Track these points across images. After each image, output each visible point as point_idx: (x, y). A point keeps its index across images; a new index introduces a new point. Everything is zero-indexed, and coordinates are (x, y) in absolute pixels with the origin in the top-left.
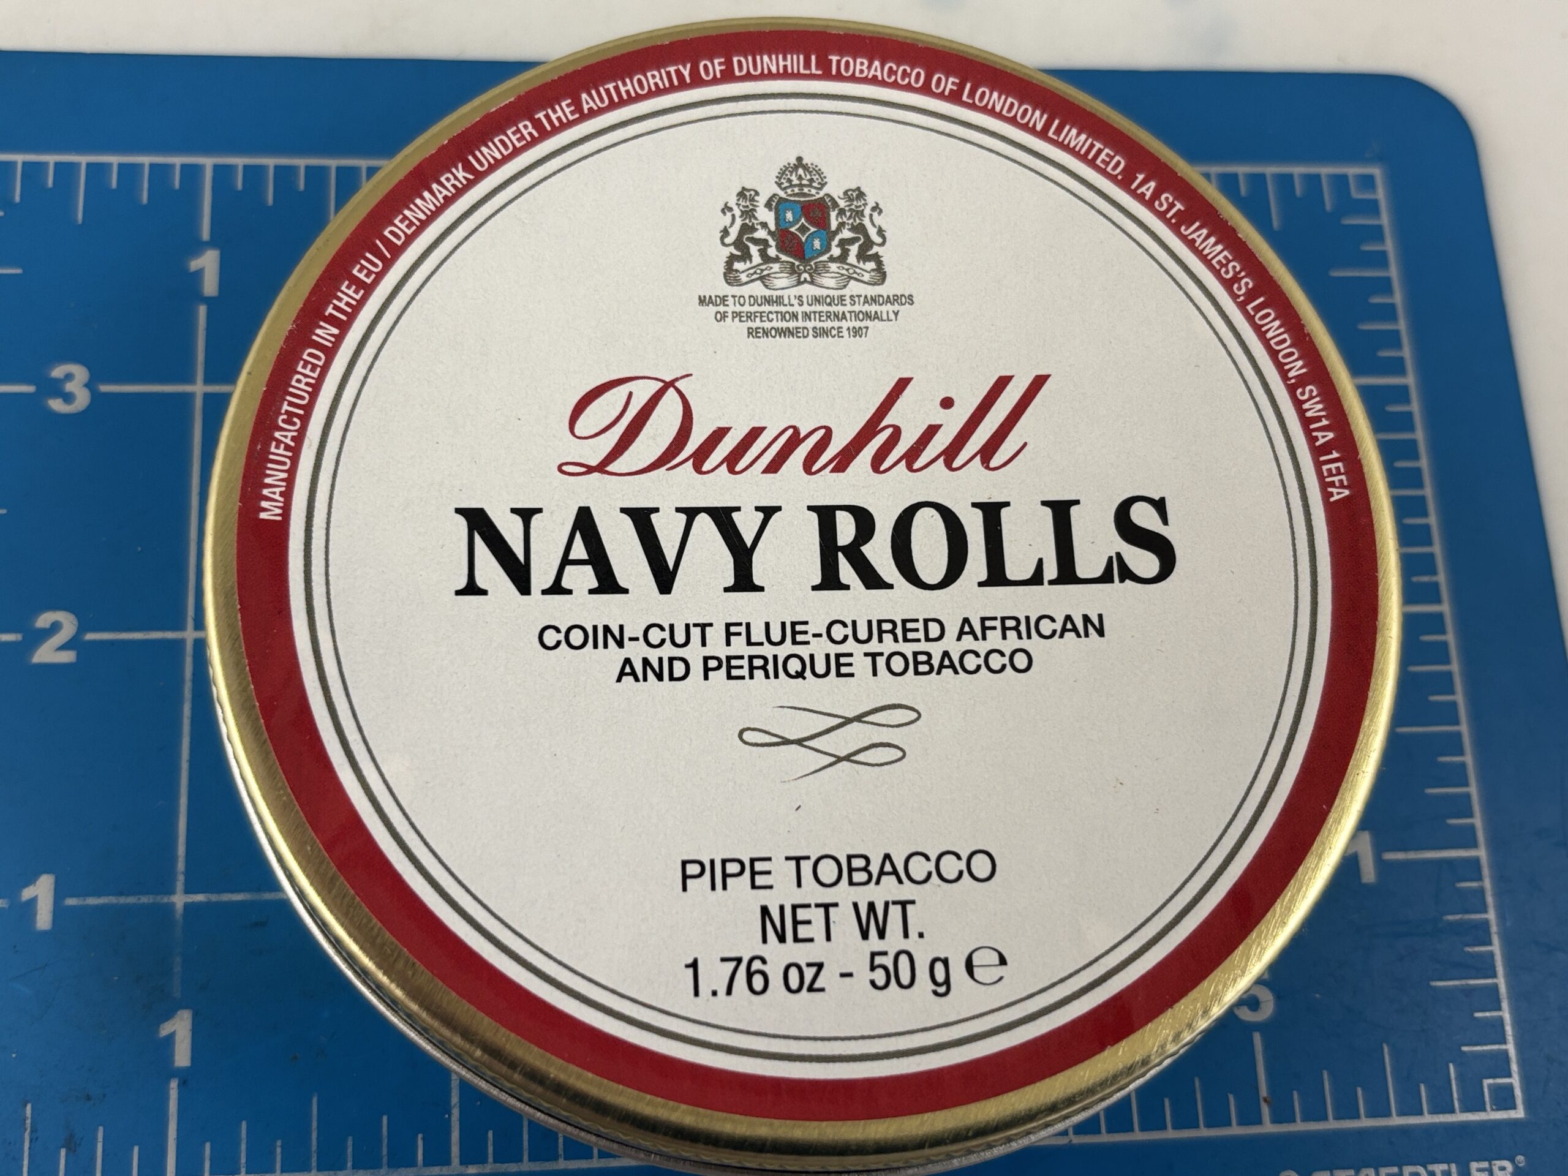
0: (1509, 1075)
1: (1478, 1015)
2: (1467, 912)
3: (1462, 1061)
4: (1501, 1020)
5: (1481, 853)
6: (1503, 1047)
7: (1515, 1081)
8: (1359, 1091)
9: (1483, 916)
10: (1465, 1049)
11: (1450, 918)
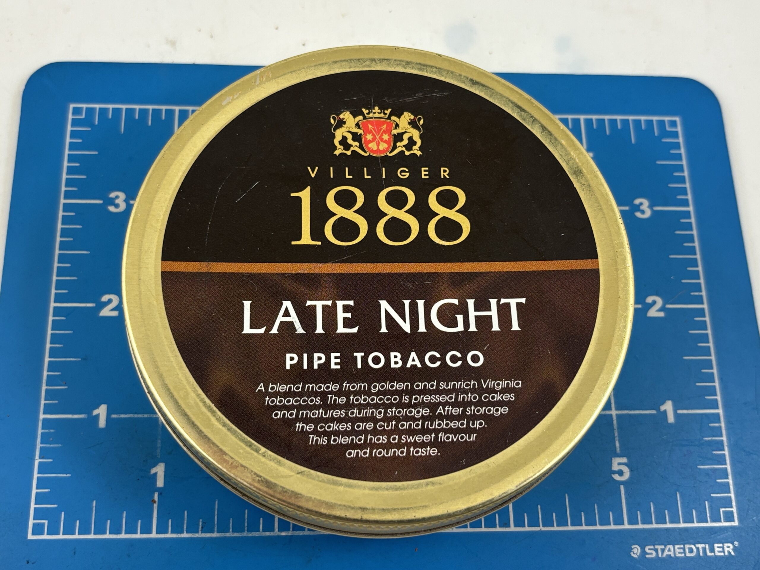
0: (732, 507)
1: (718, 481)
2: (714, 436)
3: (712, 501)
4: (728, 483)
5: (720, 411)
6: (729, 495)
7: (734, 510)
8: (666, 512)
9: (721, 438)
10: (712, 495)
11: (706, 439)
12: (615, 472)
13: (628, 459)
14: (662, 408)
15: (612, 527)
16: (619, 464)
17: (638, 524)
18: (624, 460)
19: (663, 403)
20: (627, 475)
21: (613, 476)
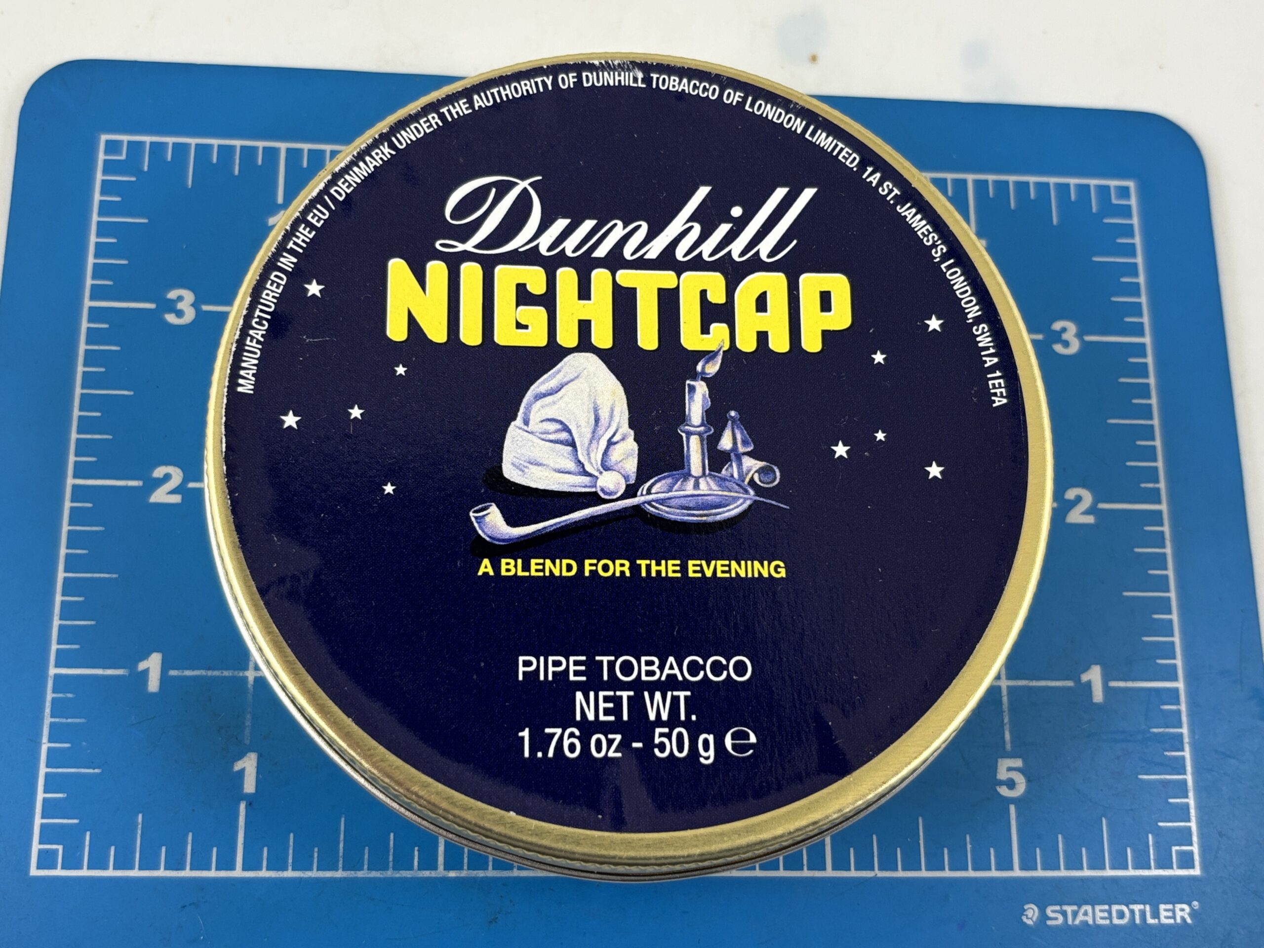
12: (1001, 783)
13: (1024, 761)
14: (1085, 678)
15: (994, 873)
16: (1010, 769)
17: (1036, 869)
18: (1018, 763)
19: (1086, 669)
20: (1021, 788)
21: (998, 789)
